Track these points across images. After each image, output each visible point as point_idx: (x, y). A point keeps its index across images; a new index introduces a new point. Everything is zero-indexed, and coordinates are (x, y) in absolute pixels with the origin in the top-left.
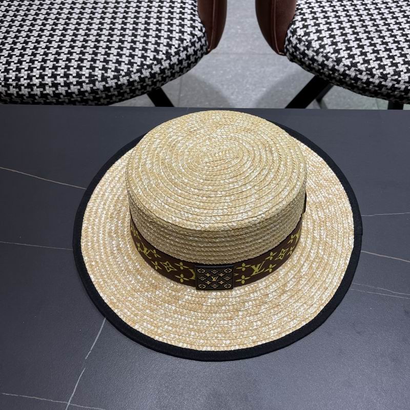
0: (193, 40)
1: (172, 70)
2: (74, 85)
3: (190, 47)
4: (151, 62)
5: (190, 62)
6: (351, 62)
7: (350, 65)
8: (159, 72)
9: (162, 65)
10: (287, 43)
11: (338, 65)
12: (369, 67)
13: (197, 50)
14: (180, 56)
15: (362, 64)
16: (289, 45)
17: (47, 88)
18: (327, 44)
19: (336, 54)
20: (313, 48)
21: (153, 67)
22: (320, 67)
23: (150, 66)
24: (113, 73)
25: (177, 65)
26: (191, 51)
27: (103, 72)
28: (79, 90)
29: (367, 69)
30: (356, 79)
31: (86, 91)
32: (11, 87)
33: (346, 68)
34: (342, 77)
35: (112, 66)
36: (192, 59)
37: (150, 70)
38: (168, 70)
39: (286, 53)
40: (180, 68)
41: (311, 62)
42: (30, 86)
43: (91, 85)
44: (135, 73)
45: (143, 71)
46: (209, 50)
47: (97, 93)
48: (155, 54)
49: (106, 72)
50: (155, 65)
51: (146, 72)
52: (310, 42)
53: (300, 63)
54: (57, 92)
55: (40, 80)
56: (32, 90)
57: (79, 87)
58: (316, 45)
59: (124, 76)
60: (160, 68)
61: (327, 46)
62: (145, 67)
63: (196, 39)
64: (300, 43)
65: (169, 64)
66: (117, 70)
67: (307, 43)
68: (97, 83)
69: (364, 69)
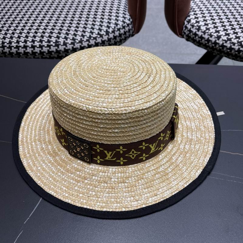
0: (124, 25)
1: (109, 42)
2: (46, 47)
3: (122, 29)
4: (96, 36)
5: (121, 39)
6: (227, 38)
7: (226, 40)
8: (101, 42)
9: (103, 38)
10: (184, 28)
11: (218, 40)
12: (240, 41)
13: (127, 31)
14: (115, 34)
15: (235, 39)
16: (185, 30)
17: (28, 48)
18: (211, 28)
19: (217, 34)
20: (202, 30)
21: (97, 39)
22: (206, 42)
23: (95, 38)
24: (71, 41)
25: (113, 39)
26: (122, 31)
27: (65, 40)
28: (48, 50)
29: (238, 42)
30: (231, 49)
31: (53, 51)
32: (6, 48)
33: (224, 42)
34: (221, 48)
35: (71, 37)
36: (123, 37)
37: (95, 40)
38: (107, 41)
39: (184, 35)
40: (115, 41)
41: (200, 39)
42: (17, 47)
43: (56, 48)
44: (85, 42)
45: (91, 41)
46: (134, 34)
47: (60, 53)
48: (99, 31)
49: (67, 40)
50: (99, 38)
51: (92, 42)
52: (199, 27)
53: (193, 41)
54: (34, 51)
55: (24, 44)
56: (19, 49)
57: (48, 48)
58: (203, 28)
59: (78, 43)
60: (102, 40)
61: (211, 29)
62: (92, 38)
63: (125, 24)
64: (193, 28)
65: (108, 38)
66: (73, 39)
67: (197, 28)
68: (60, 46)
69: (236, 42)
